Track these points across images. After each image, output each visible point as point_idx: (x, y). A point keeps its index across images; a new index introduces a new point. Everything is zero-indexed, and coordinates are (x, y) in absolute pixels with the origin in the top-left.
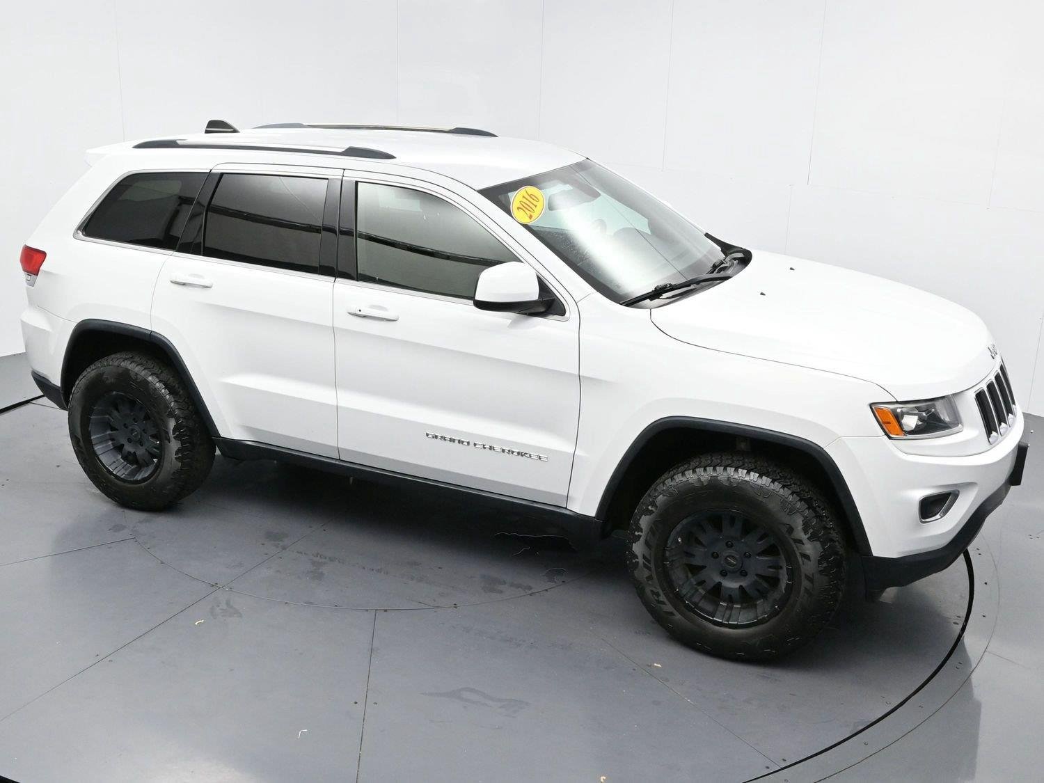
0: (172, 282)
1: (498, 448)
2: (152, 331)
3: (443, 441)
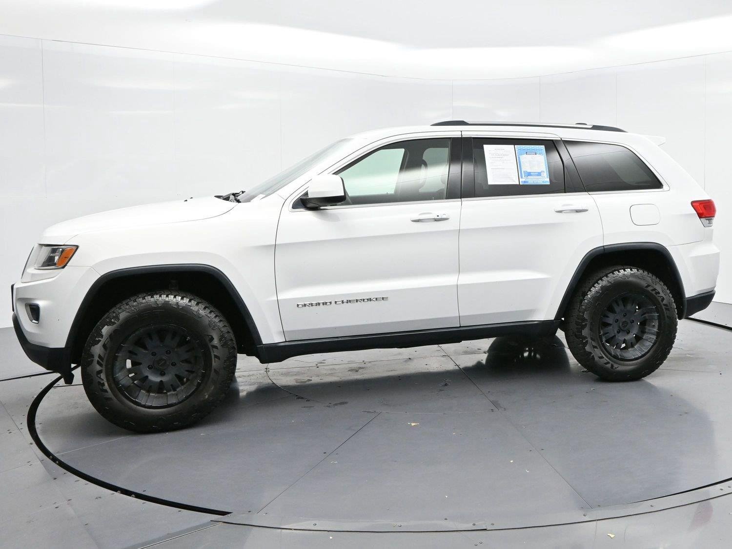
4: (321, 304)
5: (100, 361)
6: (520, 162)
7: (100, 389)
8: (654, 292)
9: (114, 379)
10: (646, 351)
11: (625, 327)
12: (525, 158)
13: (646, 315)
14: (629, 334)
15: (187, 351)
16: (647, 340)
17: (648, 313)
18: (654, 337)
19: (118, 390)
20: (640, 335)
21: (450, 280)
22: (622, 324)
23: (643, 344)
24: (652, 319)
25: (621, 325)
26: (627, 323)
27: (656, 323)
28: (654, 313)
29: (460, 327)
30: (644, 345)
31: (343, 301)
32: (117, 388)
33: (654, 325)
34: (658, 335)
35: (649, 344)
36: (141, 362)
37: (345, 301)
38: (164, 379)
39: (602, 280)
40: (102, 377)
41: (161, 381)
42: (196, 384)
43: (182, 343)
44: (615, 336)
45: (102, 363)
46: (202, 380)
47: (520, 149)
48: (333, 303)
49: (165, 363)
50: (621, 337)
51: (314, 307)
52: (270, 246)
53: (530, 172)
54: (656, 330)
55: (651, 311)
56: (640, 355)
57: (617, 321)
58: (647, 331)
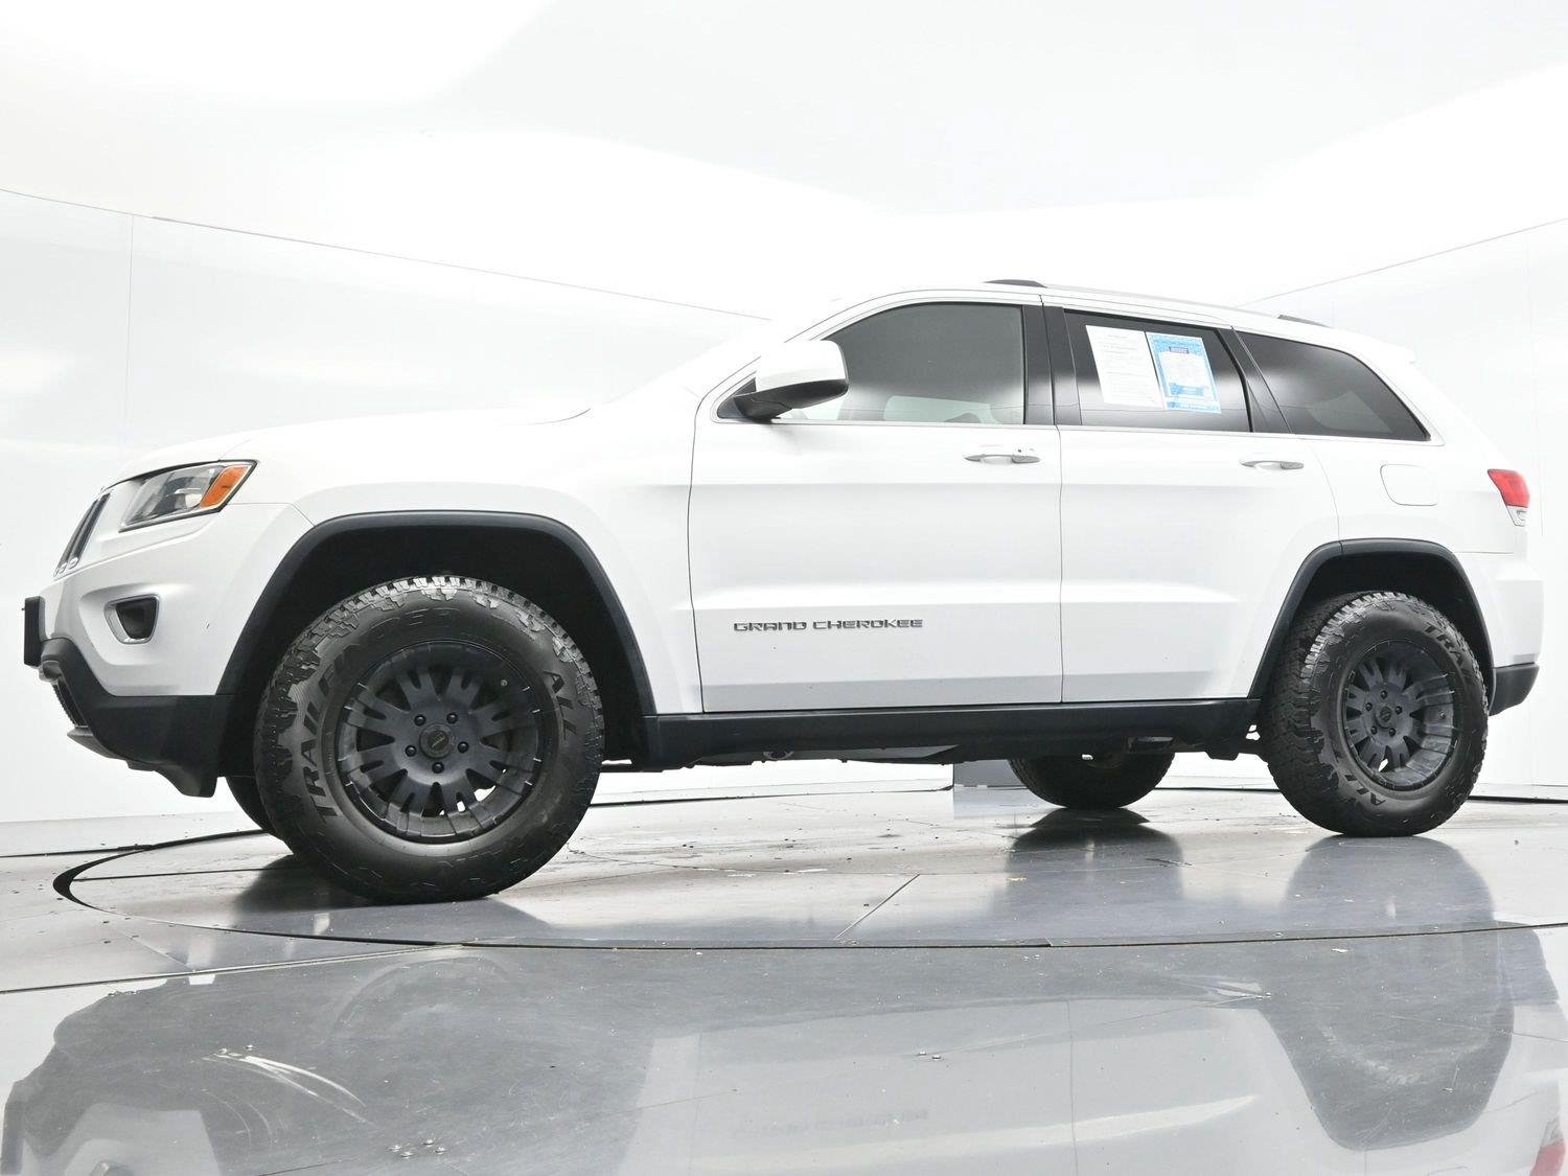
4: (785, 627)
5: (311, 718)
6: (1159, 365)
7: (308, 786)
8: (1442, 643)
9: (339, 765)
10: (1435, 770)
11: (1386, 720)
12: (1168, 359)
13: (1425, 697)
14: (1395, 737)
15: (495, 718)
16: (1431, 750)
17: (1428, 691)
18: (1448, 742)
19: (346, 792)
20: (1415, 738)
21: (1044, 593)
22: (1382, 714)
23: (1424, 759)
24: (1438, 704)
25: (1378, 715)
26: (1390, 712)
27: (1449, 712)
28: (1444, 690)
29: (1061, 703)
30: (1428, 761)
31: (829, 623)
32: (345, 788)
33: (1444, 717)
34: (1455, 736)
35: (1437, 758)
36: (393, 735)
37: (834, 622)
38: (443, 780)
39: (1341, 612)
40: (313, 758)
41: (436, 784)
42: (520, 790)
43: (488, 694)
44: (1368, 738)
45: (317, 724)
46: (534, 781)
47: (1157, 341)
48: (810, 625)
49: (446, 741)
50: (1379, 742)
51: (770, 631)
52: (681, 487)
53: (1182, 387)
54: (1449, 726)
55: (1438, 686)
56: (1424, 779)
57: (1370, 707)
58: (1427, 732)
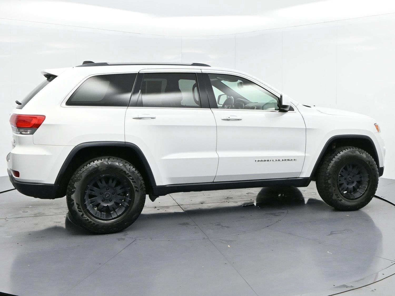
0: (133, 118)
1: (281, 159)
2: (125, 142)
3: (261, 162)
